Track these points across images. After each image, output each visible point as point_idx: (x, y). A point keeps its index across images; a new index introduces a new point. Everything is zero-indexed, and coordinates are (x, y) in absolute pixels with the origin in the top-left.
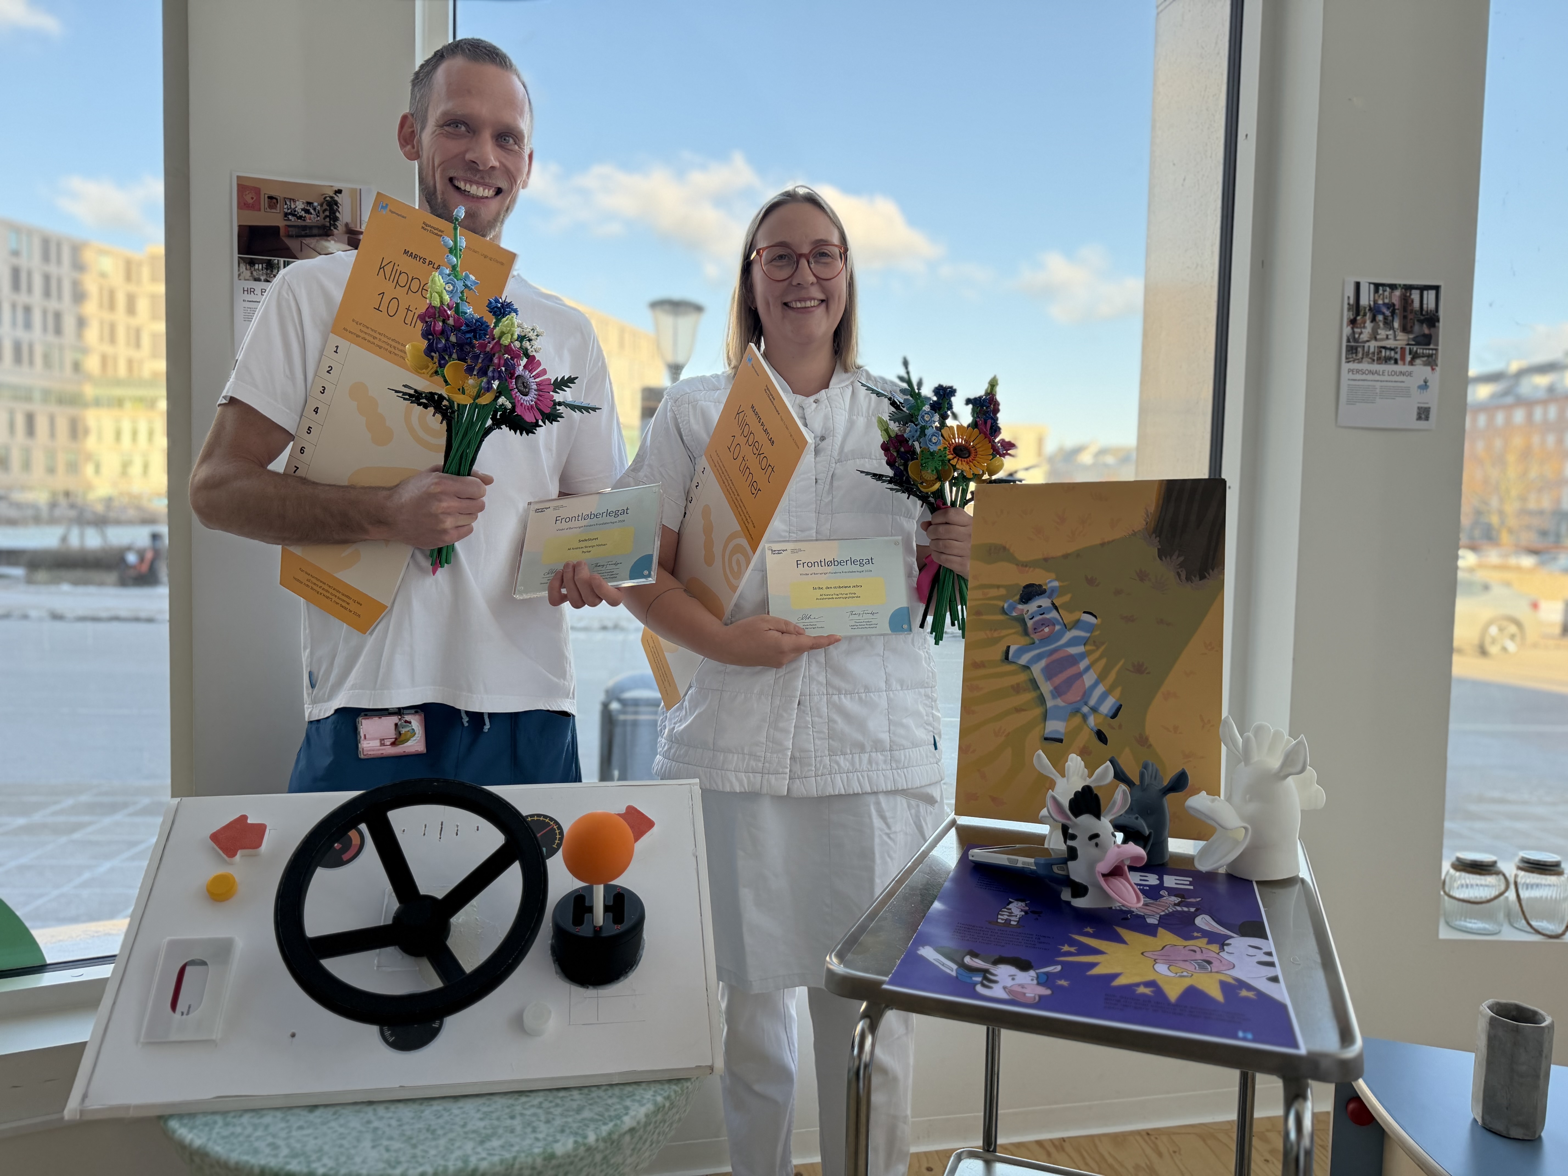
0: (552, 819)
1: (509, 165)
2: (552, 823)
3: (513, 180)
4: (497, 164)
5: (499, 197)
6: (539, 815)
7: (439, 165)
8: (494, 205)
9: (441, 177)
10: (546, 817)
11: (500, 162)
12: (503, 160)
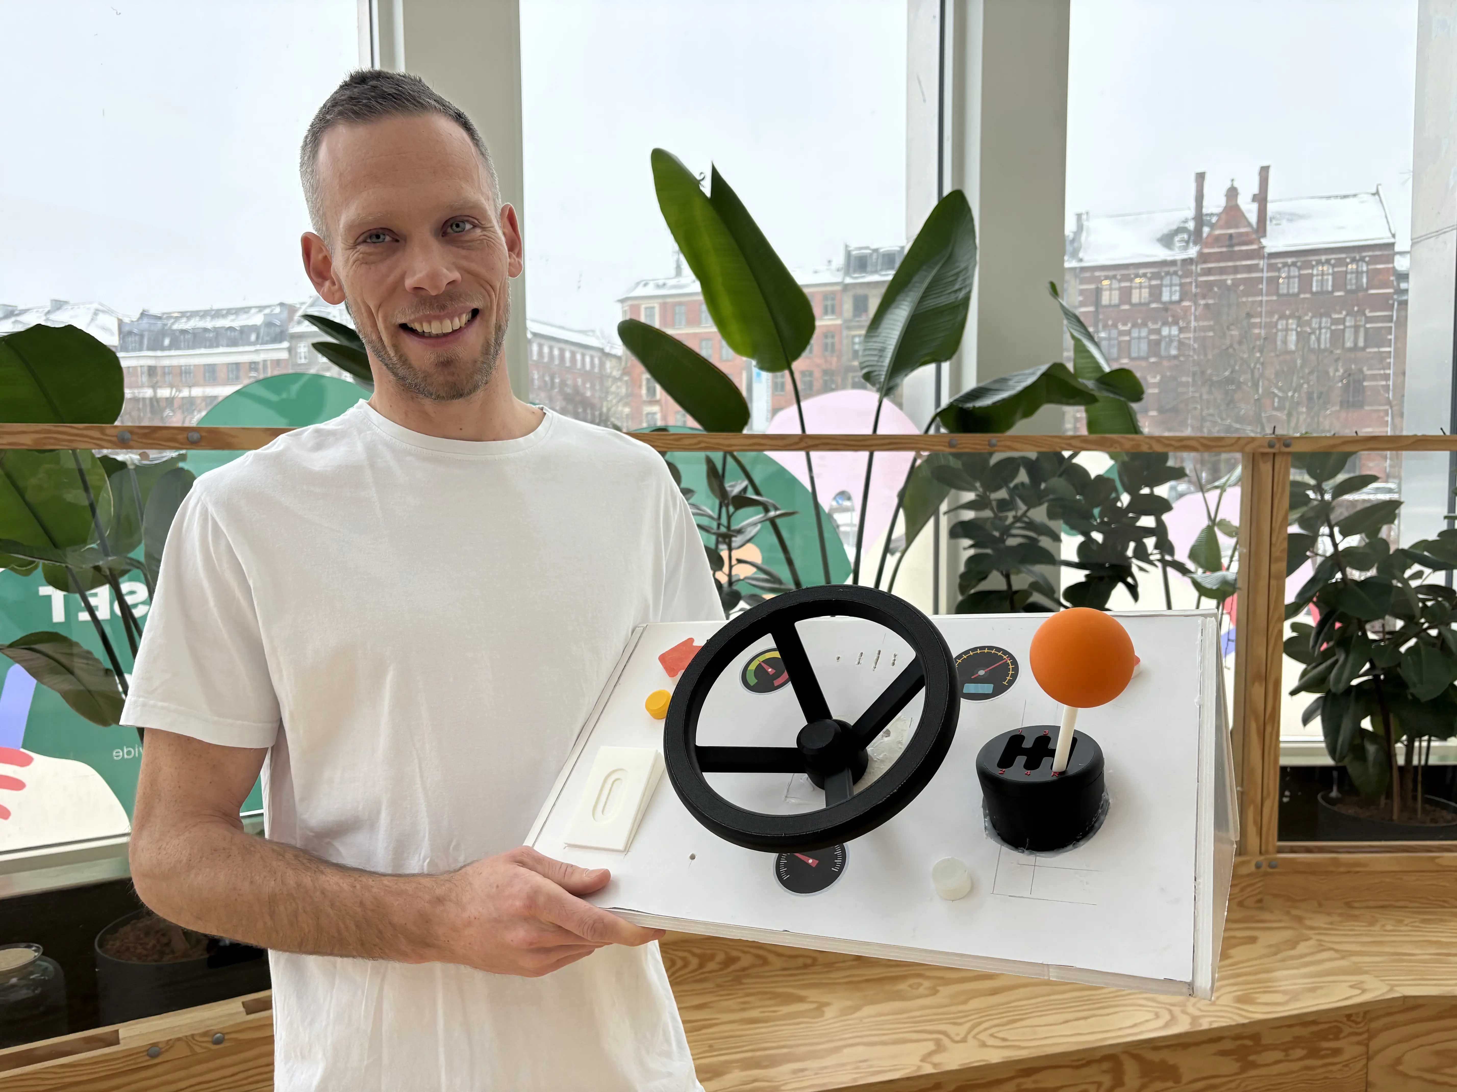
0: (1006, 652)
1: (474, 266)
2: (1005, 657)
3: (489, 288)
4: (456, 275)
5: (478, 319)
6: (991, 648)
7: (379, 307)
8: (474, 337)
9: (386, 328)
10: (999, 649)
11: (460, 268)
12: (465, 263)
